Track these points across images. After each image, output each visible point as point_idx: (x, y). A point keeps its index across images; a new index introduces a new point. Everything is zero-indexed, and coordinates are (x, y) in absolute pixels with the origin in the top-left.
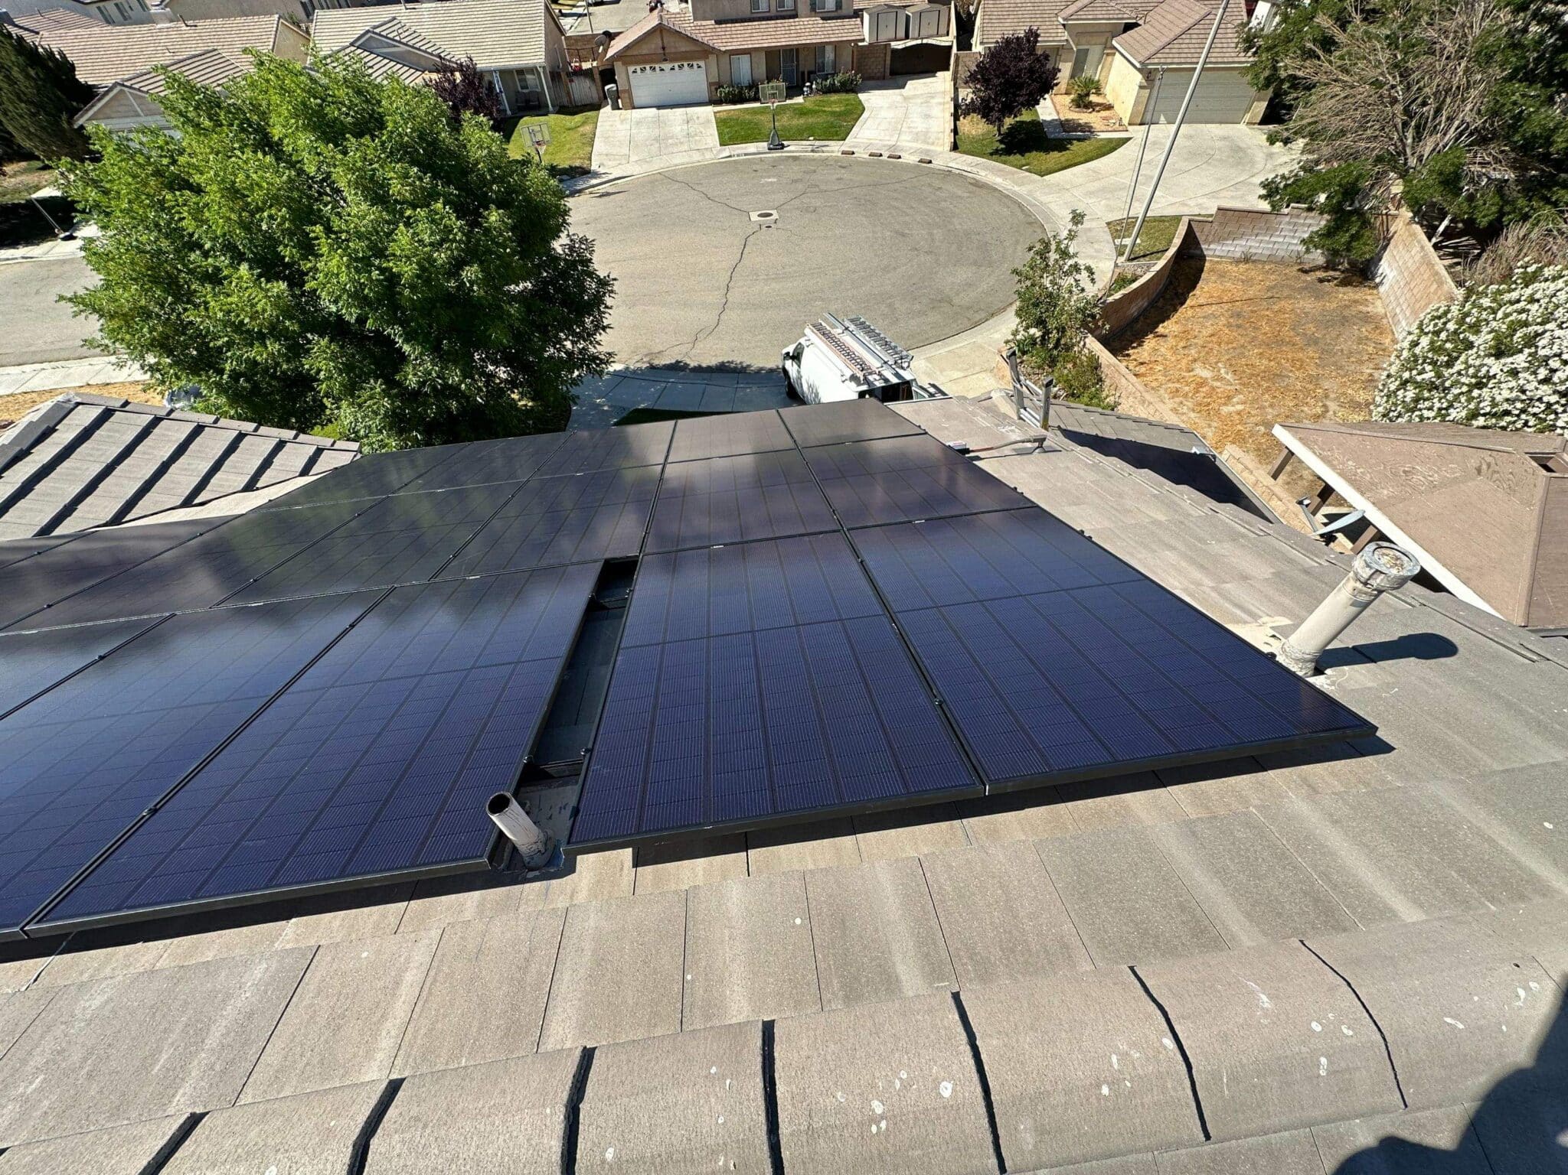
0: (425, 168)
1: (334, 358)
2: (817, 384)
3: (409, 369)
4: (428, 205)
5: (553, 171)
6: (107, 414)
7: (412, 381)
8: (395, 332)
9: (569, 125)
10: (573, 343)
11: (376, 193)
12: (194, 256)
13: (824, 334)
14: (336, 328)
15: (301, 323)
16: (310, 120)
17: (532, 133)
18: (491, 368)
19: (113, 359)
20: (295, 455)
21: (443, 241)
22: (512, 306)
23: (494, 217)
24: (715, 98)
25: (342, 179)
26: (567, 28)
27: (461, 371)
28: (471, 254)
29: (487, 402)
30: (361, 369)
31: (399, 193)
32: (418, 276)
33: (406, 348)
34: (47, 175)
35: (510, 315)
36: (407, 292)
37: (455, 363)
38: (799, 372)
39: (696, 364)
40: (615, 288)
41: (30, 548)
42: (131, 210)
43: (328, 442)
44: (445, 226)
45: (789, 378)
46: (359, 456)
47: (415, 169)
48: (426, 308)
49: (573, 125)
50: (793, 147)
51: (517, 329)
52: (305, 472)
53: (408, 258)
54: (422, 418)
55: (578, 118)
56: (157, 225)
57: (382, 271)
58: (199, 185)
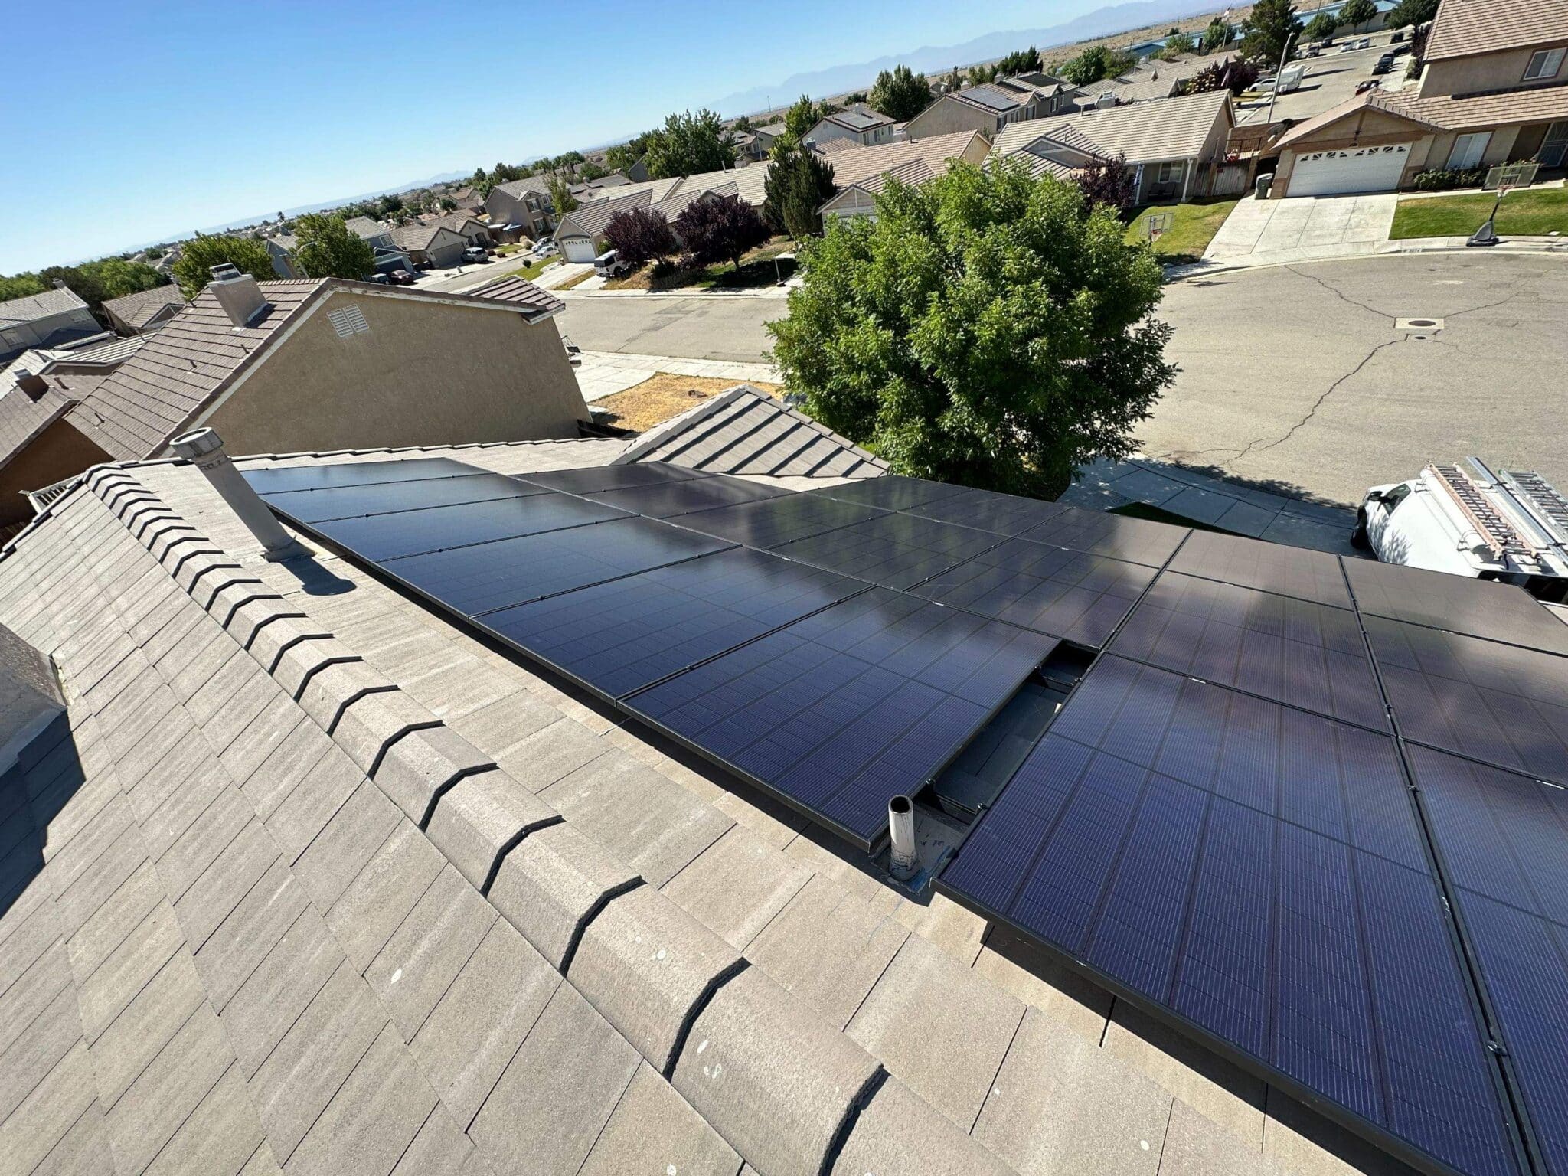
0: (1039, 250)
1: (899, 394)
2: (1409, 541)
3: (949, 415)
4: (1029, 282)
5: (1161, 259)
6: (758, 402)
7: (946, 424)
8: (951, 384)
9: (1197, 214)
10: (1103, 423)
11: (991, 269)
12: (847, 305)
13: (1453, 483)
14: (912, 372)
15: (890, 363)
16: (968, 210)
17: (1153, 222)
18: (1015, 429)
19: (770, 366)
20: (844, 461)
21: (1027, 313)
22: (1061, 378)
23: (1083, 297)
24: (1407, 185)
25: (971, 256)
26: (1239, 119)
27: (989, 426)
28: (1048, 327)
29: (998, 458)
30: (914, 406)
31: (1009, 271)
32: (992, 341)
33: (955, 398)
34: (789, 245)
35: (1055, 386)
36: (977, 352)
37: (987, 419)
38: (1385, 519)
39: (1235, 475)
40: (1175, 379)
41: (688, 475)
42: (826, 270)
43: (869, 456)
44: (1035, 302)
45: (1365, 523)
46: (885, 474)
47: (1032, 252)
48: (984, 368)
49: (1201, 215)
50: (1511, 244)
51: (1056, 399)
52: (846, 475)
53: (992, 325)
54: (940, 456)
55: (1210, 208)
56: (836, 281)
57: (966, 332)
58: (873, 256)
